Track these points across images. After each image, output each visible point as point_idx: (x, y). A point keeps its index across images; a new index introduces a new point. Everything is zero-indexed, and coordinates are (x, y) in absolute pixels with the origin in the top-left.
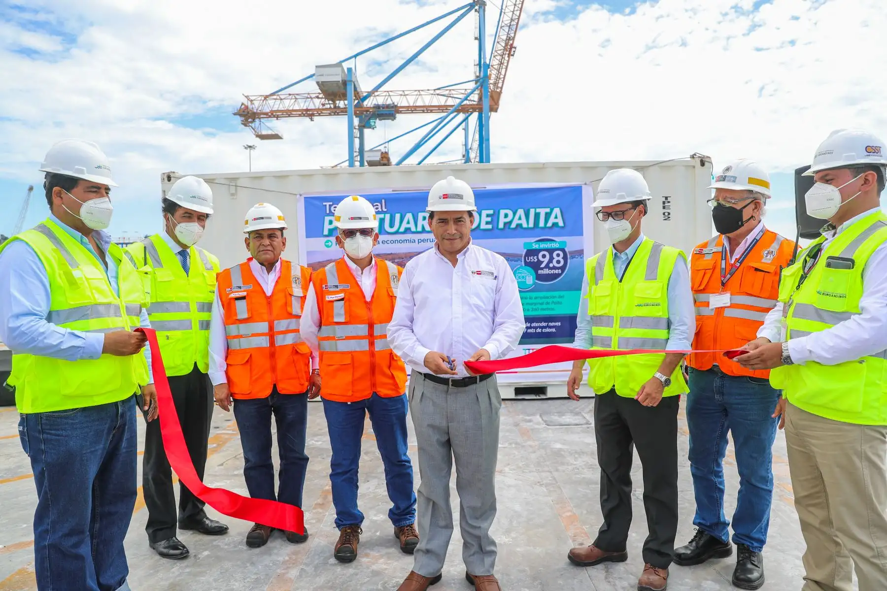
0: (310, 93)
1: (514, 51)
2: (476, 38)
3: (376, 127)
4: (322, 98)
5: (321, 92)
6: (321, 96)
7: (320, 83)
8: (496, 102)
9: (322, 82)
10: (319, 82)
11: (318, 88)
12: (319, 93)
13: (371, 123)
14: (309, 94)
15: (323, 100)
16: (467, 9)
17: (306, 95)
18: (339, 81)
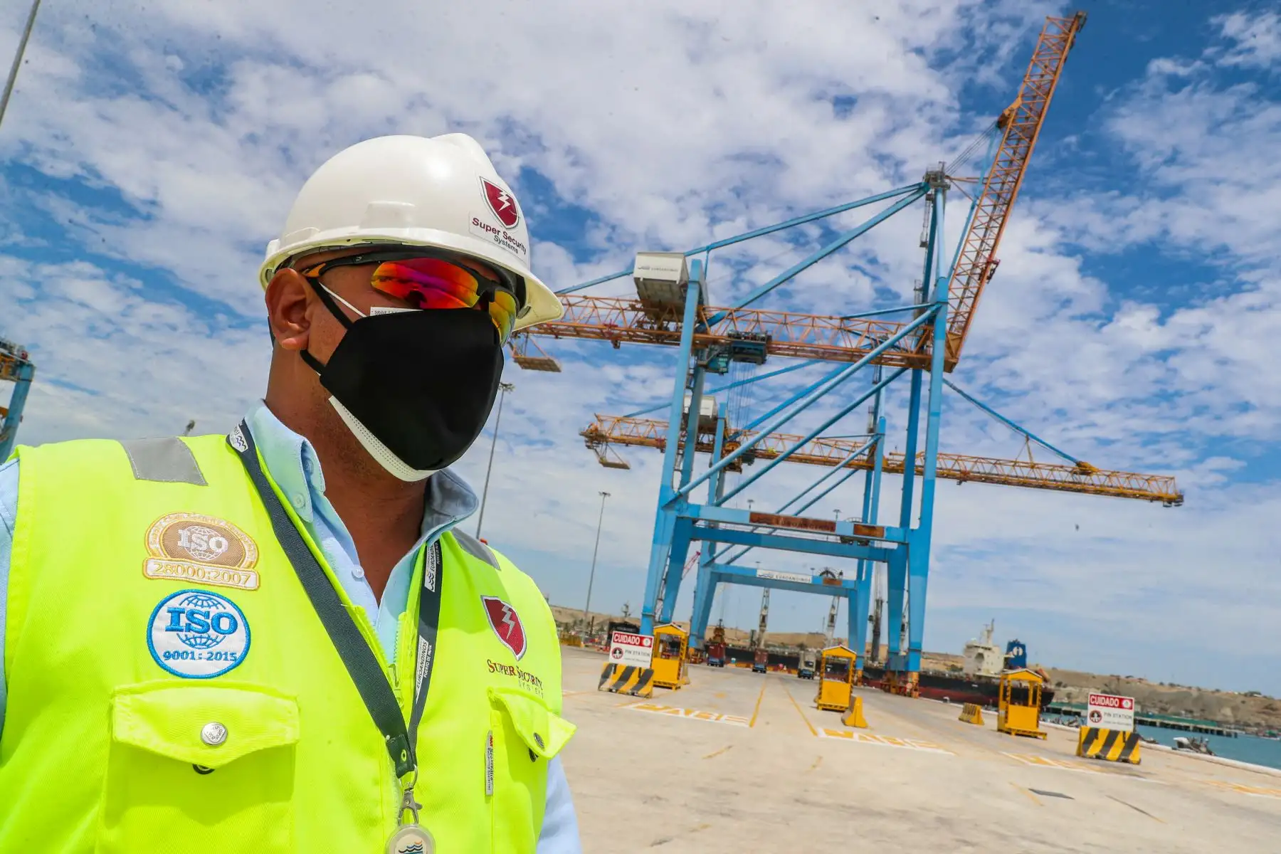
0: (620, 298)
1: (994, 270)
2: (923, 244)
3: (727, 372)
4: (639, 310)
5: (639, 299)
6: (639, 306)
7: (641, 280)
8: (954, 352)
9: (644, 279)
10: (639, 279)
11: (636, 290)
12: (636, 301)
13: (720, 363)
14: (618, 300)
15: (641, 314)
16: (913, 192)
17: (612, 303)
18: (675, 282)
